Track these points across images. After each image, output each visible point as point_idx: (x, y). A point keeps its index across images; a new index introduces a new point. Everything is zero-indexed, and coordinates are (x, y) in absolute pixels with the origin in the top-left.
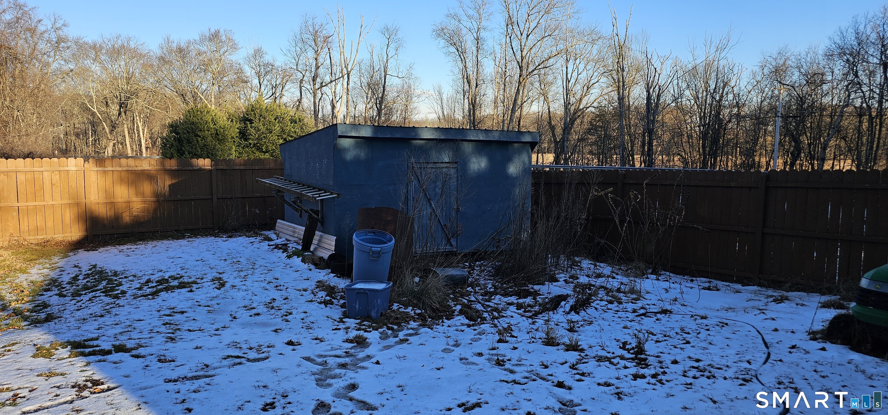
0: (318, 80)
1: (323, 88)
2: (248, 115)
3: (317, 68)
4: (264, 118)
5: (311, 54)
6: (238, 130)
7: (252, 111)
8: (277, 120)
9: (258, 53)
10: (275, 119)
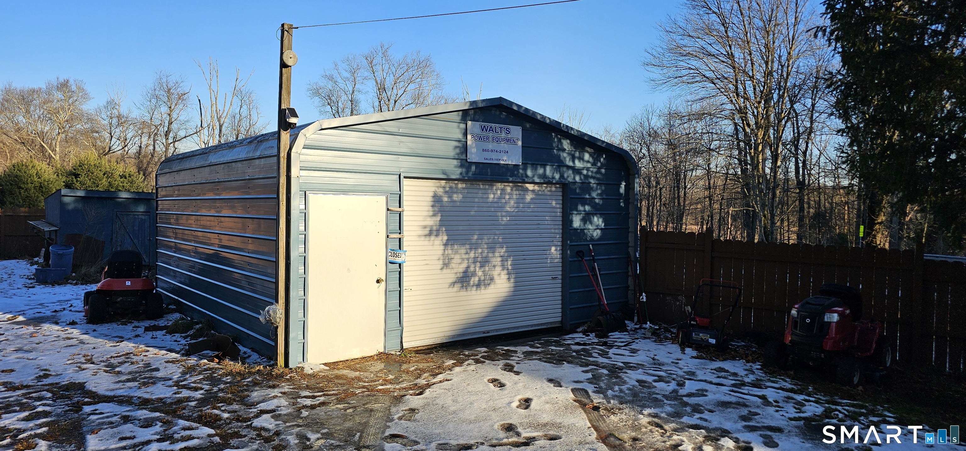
0: (171, 135)
1: (176, 143)
2: (74, 169)
3: (170, 123)
4: (92, 173)
5: (164, 109)
6: (63, 184)
7: (80, 166)
8: (106, 175)
9: (111, 104)
10: (104, 174)
